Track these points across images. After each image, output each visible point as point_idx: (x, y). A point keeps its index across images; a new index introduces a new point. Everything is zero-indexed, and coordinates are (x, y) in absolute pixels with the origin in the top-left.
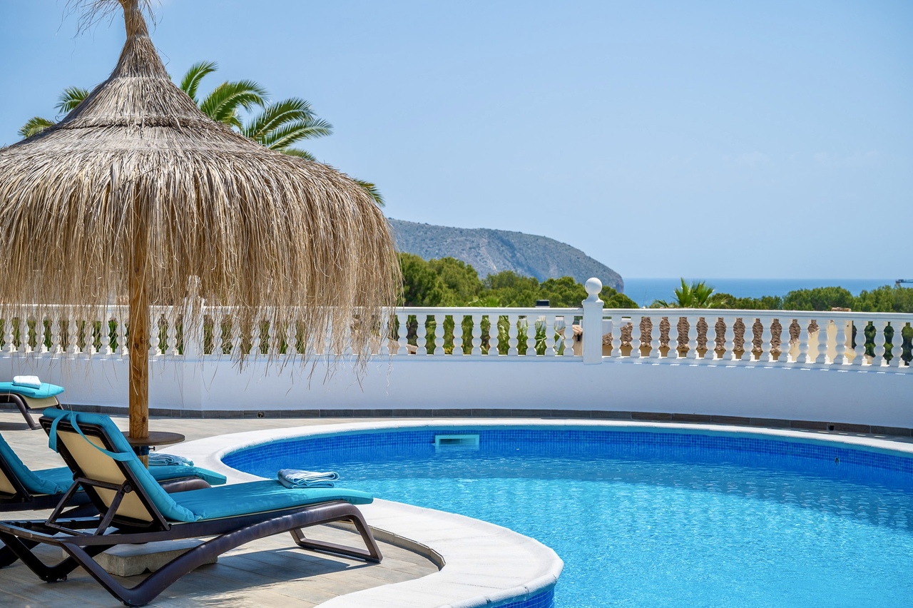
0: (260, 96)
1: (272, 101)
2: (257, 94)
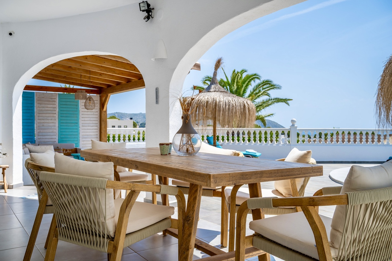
0: (259, 78)
1: (262, 79)
2: (259, 77)
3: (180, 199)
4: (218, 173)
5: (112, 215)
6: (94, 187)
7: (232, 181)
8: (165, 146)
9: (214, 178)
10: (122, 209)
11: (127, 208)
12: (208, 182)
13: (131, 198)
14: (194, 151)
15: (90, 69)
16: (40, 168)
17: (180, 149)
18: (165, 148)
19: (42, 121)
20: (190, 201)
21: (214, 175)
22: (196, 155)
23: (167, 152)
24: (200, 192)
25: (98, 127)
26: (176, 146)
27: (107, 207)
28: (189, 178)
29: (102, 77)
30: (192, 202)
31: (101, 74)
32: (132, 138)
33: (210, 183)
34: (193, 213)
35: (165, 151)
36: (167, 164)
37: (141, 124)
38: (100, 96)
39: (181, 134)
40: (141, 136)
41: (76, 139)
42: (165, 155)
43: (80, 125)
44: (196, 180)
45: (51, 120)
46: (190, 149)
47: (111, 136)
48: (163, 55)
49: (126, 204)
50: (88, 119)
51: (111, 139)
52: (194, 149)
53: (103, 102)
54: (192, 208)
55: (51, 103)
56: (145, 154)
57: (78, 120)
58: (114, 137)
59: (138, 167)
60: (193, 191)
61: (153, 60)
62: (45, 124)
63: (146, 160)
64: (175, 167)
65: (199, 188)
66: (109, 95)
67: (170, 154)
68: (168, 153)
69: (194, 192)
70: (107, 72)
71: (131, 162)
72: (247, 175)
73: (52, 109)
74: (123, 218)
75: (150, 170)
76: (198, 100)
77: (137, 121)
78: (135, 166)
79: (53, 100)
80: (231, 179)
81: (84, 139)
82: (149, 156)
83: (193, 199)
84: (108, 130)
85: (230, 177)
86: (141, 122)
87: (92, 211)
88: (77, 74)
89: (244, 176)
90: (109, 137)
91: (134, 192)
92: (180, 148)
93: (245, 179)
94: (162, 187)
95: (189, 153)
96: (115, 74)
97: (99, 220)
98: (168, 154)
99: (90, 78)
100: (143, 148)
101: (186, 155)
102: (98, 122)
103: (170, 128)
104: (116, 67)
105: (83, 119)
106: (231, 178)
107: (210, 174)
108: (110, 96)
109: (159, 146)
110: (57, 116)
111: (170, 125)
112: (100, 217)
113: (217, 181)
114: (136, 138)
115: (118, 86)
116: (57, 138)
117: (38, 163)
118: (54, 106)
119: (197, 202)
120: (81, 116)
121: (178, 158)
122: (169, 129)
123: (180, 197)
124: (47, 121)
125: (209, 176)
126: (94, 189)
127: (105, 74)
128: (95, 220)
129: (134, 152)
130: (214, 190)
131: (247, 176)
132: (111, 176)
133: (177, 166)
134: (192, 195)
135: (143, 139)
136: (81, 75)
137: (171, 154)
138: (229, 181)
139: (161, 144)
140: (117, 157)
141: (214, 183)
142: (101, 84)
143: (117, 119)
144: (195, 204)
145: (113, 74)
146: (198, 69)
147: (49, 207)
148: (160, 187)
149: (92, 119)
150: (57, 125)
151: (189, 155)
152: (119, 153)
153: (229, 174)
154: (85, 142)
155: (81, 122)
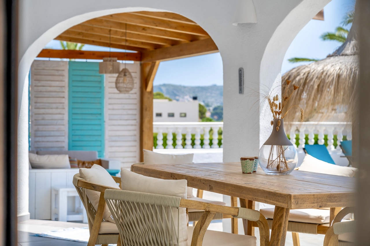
3: (263, 227)
4: (300, 194)
5: (185, 238)
6: (167, 205)
7: (317, 203)
8: (248, 161)
9: (295, 199)
10: (195, 231)
11: (202, 230)
12: (289, 203)
13: (205, 219)
14: (287, 168)
15: (126, 21)
16: (93, 187)
17: (268, 166)
18: (249, 164)
19: (42, 111)
20: (274, 229)
21: (295, 196)
22: (291, 174)
23: (250, 169)
24: (286, 218)
25: (137, 122)
26: (264, 161)
27: (180, 228)
28: (270, 200)
29: (146, 33)
30: (277, 230)
31: (144, 29)
32: (198, 142)
33: (291, 204)
34: (277, 243)
35: (248, 168)
36: (247, 184)
37: (215, 109)
38: (141, 65)
39: (270, 146)
40: (216, 137)
41: (98, 144)
42: (248, 173)
43: (106, 117)
44: (277, 201)
45: (57, 108)
46: (282, 165)
47: (160, 138)
48: (251, 18)
49: (199, 226)
50: (120, 107)
51: (160, 142)
52: (288, 165)
53: (146, 75)
54: (276, 237)
55: (56, 78)
56: (221, 172)
57: (101, 109)
58: (165, 139)
59: (212, 188)
60: (278, 217)
61: (235, 24)
62: (47, 117)
63: (222, 179)
64: (256, 188)
65: (285, 213)
66: (157, 62)
67: (255, 172)
68: (253, 170)
69: (280, 218)
70: (157, 26)
71: (203, 181)
72: (335, 197)
73: (57, 89)
74: (197, 241)
75: (227, 191)
76: (322, 73)
77: (206, 102)
78: (208, 186)
79: (60, 72)
80: (315, 201)
81: (113, 144)
82: (227, 174)
83: (278, 226)
84: (154, 127)
85: (314, 198)
86: (215, 105)
87: (163, 231)
88: (104, 29)
89: (332, 198)
90: (155, 139)
91: (208, 213)
92: (269, 164)
93: (334, 202)
94: (240, 210)
95: (281, 171)
96: (171, 28)
97: (171, 242)
98: (252, 172)
99: (125, 34)
100: (219, 164)
101: (276, 174)
102: (137, 112)
103: (260, 132)
104: (172, 18)
105: (111, 107)
106: (316, 199)
107: (291, 195)
108: (158, 65)
109: (240, 161)
110: (66, 101)
111: (261, 128)
112: (172, 239)
113: (299, 202)
114: (207, 142)
115: (175, 48)
116: (67, 140)
117: (88, 180)
118: (61, 84)
119: (282, 230)
120: (106, 101)
121: (265, 177)
122: (258, 133)
123: (263, 224)
124: (50, 111)
125: (290, 196)
126: (167, 207)
127: (152, 28)
128: (166, 242)
129: (206, 169)
130: (320, 225)
131: (336, 199)
132: (184, 195)
133: (258, 186)
134: (276, 222)
135: (220, 144)
136: (110, 30)
137: (257, 173)
138: (314, 203)
139: (243, 159)
140: (185, 175)
141: (295, 204)
142: (143, 43)
143: (166, 98)
144: (280, 231)
145: (166, 28)
146: (320, 18)
147: (102, 236)
148: (238, 210)
149: (126, 107)
150: (66, 117)
151: (280, 174)
152: (186, 170)
153: (314, 195)
154: (114, 149)
155: (107, 113)
